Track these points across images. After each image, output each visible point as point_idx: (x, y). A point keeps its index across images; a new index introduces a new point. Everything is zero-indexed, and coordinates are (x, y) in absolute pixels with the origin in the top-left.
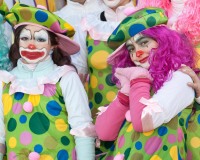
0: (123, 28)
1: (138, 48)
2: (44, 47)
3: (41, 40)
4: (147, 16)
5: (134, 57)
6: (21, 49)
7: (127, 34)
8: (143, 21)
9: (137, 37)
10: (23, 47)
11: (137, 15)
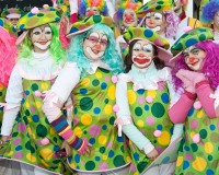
0: (181, 41)
1: (191, 55)
2: (149, 56)
3: (148, 51)
4: (200, 34)
5: (187, 61)
6: (134, 57)
7: (184, 46)
8: (196, 37)
9: (191, 48)
10: (135, 55)
11: (192, 32)
